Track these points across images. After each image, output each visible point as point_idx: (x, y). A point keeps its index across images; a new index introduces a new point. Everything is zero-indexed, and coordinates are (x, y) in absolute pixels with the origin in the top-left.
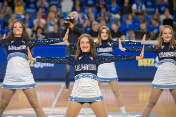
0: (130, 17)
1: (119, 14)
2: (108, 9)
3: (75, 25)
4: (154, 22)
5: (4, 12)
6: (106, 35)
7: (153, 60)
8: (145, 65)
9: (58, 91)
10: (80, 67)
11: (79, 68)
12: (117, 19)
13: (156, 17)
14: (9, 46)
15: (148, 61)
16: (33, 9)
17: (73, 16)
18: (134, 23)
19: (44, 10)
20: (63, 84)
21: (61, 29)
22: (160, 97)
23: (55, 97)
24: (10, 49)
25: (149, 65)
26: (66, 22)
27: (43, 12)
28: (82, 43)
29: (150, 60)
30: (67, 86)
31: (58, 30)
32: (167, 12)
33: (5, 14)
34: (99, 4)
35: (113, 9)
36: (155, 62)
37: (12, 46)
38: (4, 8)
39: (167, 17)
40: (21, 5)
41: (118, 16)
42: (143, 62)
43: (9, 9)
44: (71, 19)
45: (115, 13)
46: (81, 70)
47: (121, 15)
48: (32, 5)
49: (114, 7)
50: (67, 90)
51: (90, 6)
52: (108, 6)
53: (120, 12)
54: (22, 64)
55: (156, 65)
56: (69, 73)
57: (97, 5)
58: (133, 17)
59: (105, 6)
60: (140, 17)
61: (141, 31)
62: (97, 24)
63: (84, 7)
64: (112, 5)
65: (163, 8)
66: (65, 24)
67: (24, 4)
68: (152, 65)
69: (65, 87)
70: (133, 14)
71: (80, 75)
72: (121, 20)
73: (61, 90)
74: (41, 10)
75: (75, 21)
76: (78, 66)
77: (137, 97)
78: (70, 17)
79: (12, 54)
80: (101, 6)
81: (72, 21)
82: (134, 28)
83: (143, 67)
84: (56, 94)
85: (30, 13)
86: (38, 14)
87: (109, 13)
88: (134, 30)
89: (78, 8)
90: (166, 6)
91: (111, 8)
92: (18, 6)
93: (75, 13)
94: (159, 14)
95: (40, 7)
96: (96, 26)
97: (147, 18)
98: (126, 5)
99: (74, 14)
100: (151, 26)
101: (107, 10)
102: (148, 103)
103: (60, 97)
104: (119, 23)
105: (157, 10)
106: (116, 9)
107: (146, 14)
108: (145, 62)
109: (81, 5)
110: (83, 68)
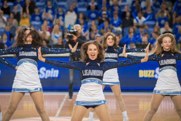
0: (131, 30)
1: (120, 27)
2: (111, 22)
3: (78, 38)
4: (154, 35)
5: (10, 24)
6: (112, 41)
7: (153, 71)
8: (146, 76)
9: (62, 100)
10: (88, 72)
11: (86, 73)
12: (119, 31)
13: (156, 30)
14: (20, 52)
15: (148, 73)
16: (38, 21)
17: (76, 29)
18: (135, 36)
19: (49, 23)
20: (67, 94)
21: (65, 41)
22: (159, 107)
23: (59, 107)
24: (21, 55)
25: (149, 76)
26: (70, 35)
27: (48, 25)
28: (90, 50)
29: (150, 71)
30: (71, 96)
31: (62, 42)
32: (167, 25)
33: (11, 26)
34: (102, 17)
35: (115, 22)
36: (155, 73)
37: (23, 52)
38: (10, 20)
39: (167, 30)
40: (27, 17)
41: (119, 29)
42: (143, 73)
43: (15, 21)
44: (74, 31)
45: (117, 26)
46: (88, 75)
47: (123, 28)
48: (37, 18)
49: (116, 20)
50: (70, 100)
51: (93, 19)
52: (110, 19)
53: (121, 25)
54: (32, 70)
55: (156, 76)
56: (72, 83)
57: (100, 18)
58: (134, 29)
59: (107, 19)
60: (141, 30)
61: (142, 43)
62: (99, 37)
63: (87, 20)
64: (114, 18)
65: (163, 22)
66: (68, 36)
67: (30, 17)
68: (152, 76)
69: (69, 97)
70: (135, 27)
71: (87, 80)
72: (123, 33)
73: (64, 100)
74: (46, 23)
75: (78, 34)
76: (86, 71)
77: (138, 107)
78: (73, 29)
79: (22, 60)
80: (104, 19)
81: (75, 33)
82: (135, 41)
83: (144, 78)
84: (60, 104)
85: (35, 25)
86: (42, 26)
87: (111, 26)
88: (135, 42)
89: (82, 21)
90: (165, 19)
91: (113, 21)
92: (24, 18)
93: (78, 25)
94: (159, 27)
95: (45, 19)
96: (98, 38)
97: (148, 31)
98: (127, 18)
99: (77, 27)
100: (152, 39)
101: (109, 23)
102: (149, 110)
103: (63, 107)
104: (121, 35)
105: (157, 24)
106: (118, 22)
107: (147, 27)
108: (146, 73)
109: (84, 18)
110: (91, 73)
